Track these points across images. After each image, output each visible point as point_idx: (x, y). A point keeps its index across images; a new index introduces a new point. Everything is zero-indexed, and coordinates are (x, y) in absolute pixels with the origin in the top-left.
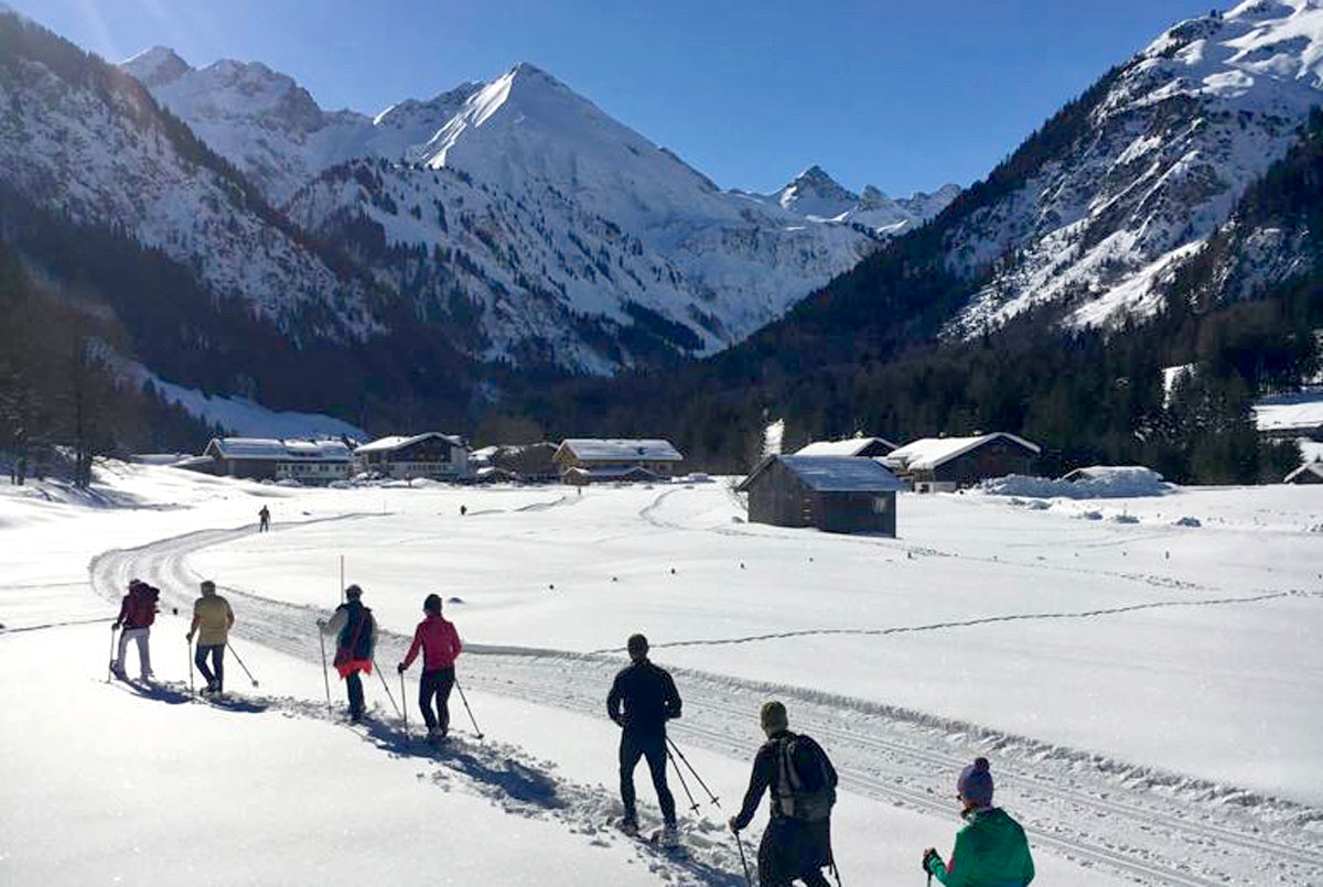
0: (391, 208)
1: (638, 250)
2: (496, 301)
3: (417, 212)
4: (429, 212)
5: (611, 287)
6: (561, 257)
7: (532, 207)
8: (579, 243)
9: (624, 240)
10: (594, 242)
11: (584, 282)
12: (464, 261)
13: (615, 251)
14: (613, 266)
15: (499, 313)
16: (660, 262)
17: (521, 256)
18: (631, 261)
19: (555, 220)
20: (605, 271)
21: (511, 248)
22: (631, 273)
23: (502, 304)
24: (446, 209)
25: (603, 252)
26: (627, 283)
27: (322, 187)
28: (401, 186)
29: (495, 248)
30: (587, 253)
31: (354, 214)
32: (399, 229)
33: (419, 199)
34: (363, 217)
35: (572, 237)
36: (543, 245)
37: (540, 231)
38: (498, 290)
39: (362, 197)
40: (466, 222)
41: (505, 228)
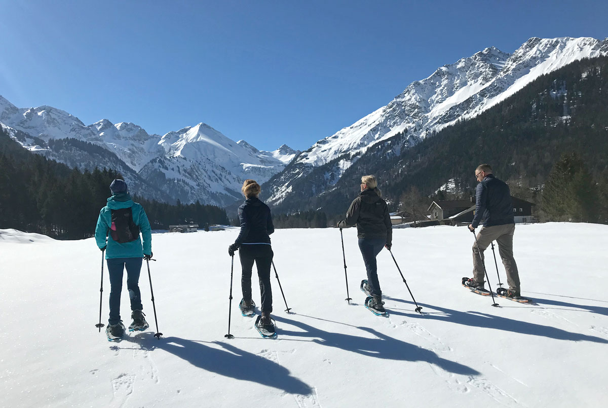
0: (167, 169)
1: (230, 174)
2: (191, 191)
3: (173, 169)
4: (177, 169)
5: (222, 183)
6: (209, 176)
7: (203, 164)
8: (214, 173)
9: (226, 171)
10: (218, 172)
11: (215, 183)
12: (184, 181)
13: (224, 174)
14: (223, 178)
15: (192, 193)
16: (235, 176)
17: (199, 177)
18: (228, 177)
19: (208, 167)
20: (221, 180)
21: (196, 176)
22: (228, 180)
23: (193, 191)
24: (180, 168)
25: (221, 174)
26: (226, 182)
27: (150, 164)
28: (169, 163)
29: (192, 177)
30: (216, 175)
31: (158, 171)
32: (169, 174)
33: (174, 166)
34: (161, 172)
35: (213, 171)
36: (205, 174)
37: (204, 170)
38: (192, 188)
39: (160, 166)
40: (185, 171)
41: (195, 171)
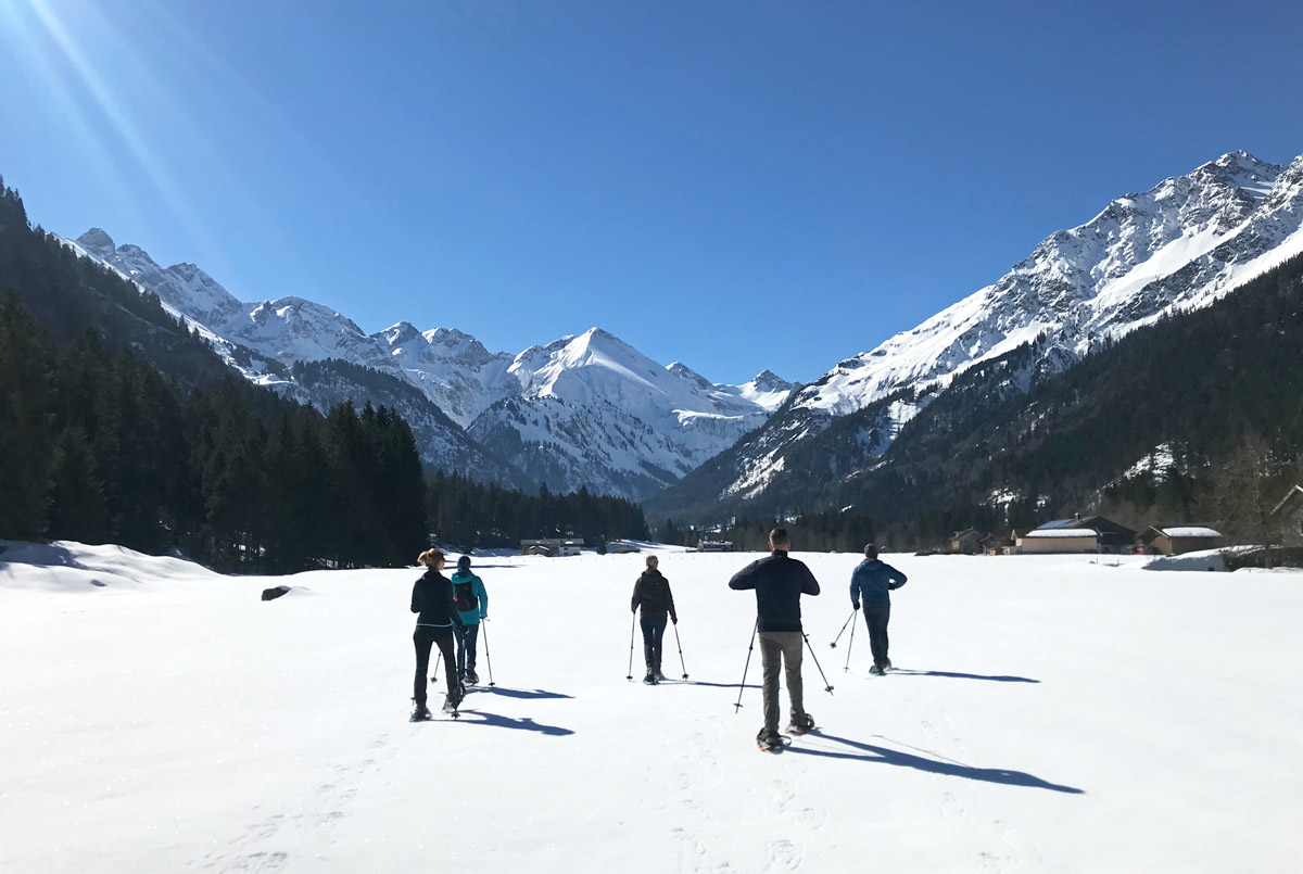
0: (523, 421)
1: (651, 432)
2: (572, 466)
3: (536, 423)
4: (542, 422)
5: (635, 452)
6: (609, 438)
7: (596, 411)
8: (619, 429)
9: (644, 427)
10: (627, 428)
11: (621, 451)
12: (557, 448)
13: (638, 433)
14: (637, 442)
15: (573, 472)
16: (662, 438)
17: (588, 439)
18: (647, 437)
19: (607, 418)
20: (632, 444)
21: (582, 436)
22: (646, 444)
23: (575, 468)
24: (551, 420)
25: (632, 433)
26: (644, 450)
27: (491, 412)
28: (528, 409)
29: (574, 438)
30: (623, 434)
31: (506, 425)
32: (528, 433)
33: (539, 417)
34: (511, 428)
35: (616, 426)
36: (600, 432)
37: (599, 424)
38: (573, 461)
39: (510, 417)
40: (560, 426)
41: (580, 426)
